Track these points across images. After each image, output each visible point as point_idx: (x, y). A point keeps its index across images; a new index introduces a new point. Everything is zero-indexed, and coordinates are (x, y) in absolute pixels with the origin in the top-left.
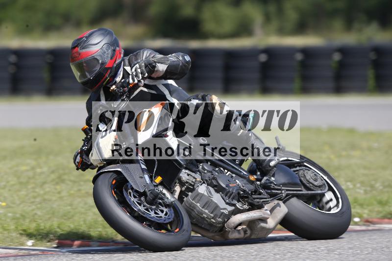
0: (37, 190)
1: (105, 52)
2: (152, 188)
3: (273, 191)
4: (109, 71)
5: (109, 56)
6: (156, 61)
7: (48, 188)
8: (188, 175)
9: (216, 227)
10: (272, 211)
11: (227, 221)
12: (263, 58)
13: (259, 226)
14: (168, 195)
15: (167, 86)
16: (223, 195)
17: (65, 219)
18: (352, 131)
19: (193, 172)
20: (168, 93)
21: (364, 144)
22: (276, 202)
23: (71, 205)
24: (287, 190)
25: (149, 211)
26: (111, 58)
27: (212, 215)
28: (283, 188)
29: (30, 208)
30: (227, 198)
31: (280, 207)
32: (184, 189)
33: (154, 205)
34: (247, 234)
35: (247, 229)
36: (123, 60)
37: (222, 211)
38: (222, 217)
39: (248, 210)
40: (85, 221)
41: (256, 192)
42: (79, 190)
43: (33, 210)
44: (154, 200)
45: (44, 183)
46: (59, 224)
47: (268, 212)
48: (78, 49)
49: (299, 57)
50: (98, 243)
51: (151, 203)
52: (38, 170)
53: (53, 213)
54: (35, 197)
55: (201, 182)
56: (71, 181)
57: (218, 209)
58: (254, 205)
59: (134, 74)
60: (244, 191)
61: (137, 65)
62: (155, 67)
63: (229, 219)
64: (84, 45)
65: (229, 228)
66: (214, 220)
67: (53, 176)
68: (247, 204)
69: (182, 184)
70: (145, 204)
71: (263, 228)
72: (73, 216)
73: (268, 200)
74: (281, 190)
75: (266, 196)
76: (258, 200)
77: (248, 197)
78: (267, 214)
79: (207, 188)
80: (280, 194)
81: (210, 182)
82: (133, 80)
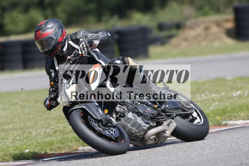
1: (57, 32)
2: (105, 117)
3: (168, 113)
4: (60, 44)
5: (60, 34)
6: (92, 39)
8: (120, 107)
9: (140, 138)
10: (168, 125)
11: (146, 133)
14: (113, 120)
15: (95, 52)
16: (142, 118)
19: (122, 105)
20: (96, 56)
22: (170, 120)
24: (176, 112)
25: (105, 131)
26: (61, 36)
27: (137, 131)
30: (145, 120)
31: (172, 123)
32: (118, 116)
33: (107, 127)
34: (156, 141)
35: (156, 138)
36: (67, 38)
37: (143, 128)
38: (143, 132)
39: (156, 126)
41: (159, 114)
44: (107, 124)
48: (41, 32)
55: (128, 111)
57: (141, 126)
58: (159, 123)
59: (82, 48)
60: (153, 114)
61: (83, 43)
62: (93, 42)
64: (44, 29)
65: (147, 138)
66: (139, 133)
68: (155, 122)
69: (117, 113)
70: (102, 127)
71: (165, 136)
73: (166, 119)
74: (173, 112)
75: (165, 117)
76: (161, 119)
77: (155, 118)
78: (166, 127)
79: (133, 114)
80: (173, 115)
81: (133, 110)
82: (82, 52)
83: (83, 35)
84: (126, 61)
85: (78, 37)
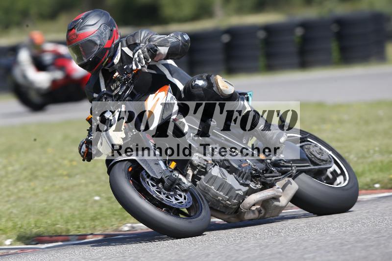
0: (11, 188)
1: (103, 33)
2: (169, 174)
3: (284, 169)
4: (108, 51)
5: (108, 36)
6: (156, 44)
7: (21, 185)
9: (232, 208)
10: (284, 188)
11: (242, 202)
12: (226, 38)
13: (272, 205)
14: (184, 179)
15: (167, 66)
16: (236, 176)
17: (42, 216)
18: (320, 105)
20: (169, 73)
21: (334, 117)
22: (287, 179)
23: (46, 201)
24: (297, 166)
25: (170, 199)
26: (109, 39)
27: (227, 197)
28: (293, 165)
29: (6, 208)
30: (240, 178)
31: (291, 184)
32: (195, 172)
33: (172, 191)
34: (261, 213)
35: (262, 209)
36: (120, 41)
37: (237, 192)
38: (237, 198)
39: (261, 190)
40: (61, 216)
41: (267, 170)
42: (53, 185)
43: (9, 209)
44: (172, 186)
45: (17, 181)
46: (36, 221)
47: (281, 190)
48: (76, 31)
49: (262, 35)
50: (77, 237)
51: (169, 189)
52: (10, 169)
53: (29, 211)
54: (9, 196)
55: (212, 164)
56: (43, 176)
57: (233, 190)
58: (267, 183)
59: (137, 59)
60: (256, 170)
61: (140, 51)
63: (244, 200)
64: (81, 26)
65: (245, 209)
66: (229, 201)
67: (25, 174)
68: (259, 183)
69: (194, 167)
71: (277, 206)
72: (49, 212)
73: (279, 177)
74: (291, 167)
75: (278, 174)
76: (271, 178)
77: (260, 176)
78: (279, 192)
79: (220, 170)
80: (291, 171)
81: (221, 163)
82: (137, 66)
83: (146, 37)
84: (212, 81)
85: (138, 41)
